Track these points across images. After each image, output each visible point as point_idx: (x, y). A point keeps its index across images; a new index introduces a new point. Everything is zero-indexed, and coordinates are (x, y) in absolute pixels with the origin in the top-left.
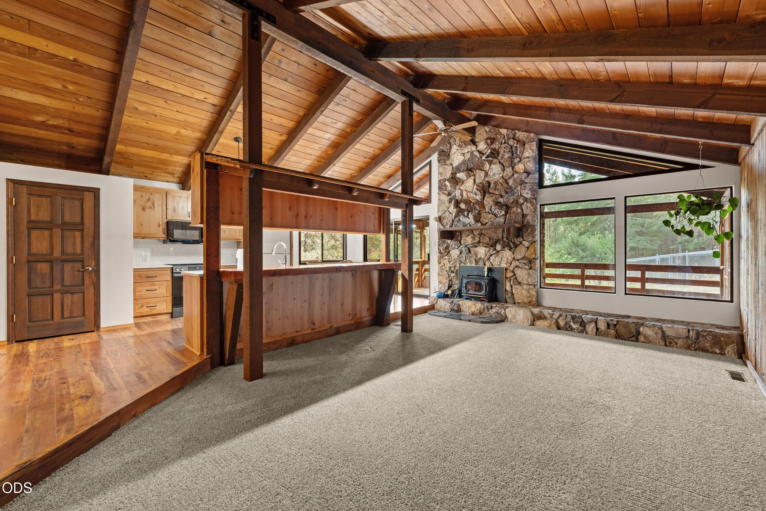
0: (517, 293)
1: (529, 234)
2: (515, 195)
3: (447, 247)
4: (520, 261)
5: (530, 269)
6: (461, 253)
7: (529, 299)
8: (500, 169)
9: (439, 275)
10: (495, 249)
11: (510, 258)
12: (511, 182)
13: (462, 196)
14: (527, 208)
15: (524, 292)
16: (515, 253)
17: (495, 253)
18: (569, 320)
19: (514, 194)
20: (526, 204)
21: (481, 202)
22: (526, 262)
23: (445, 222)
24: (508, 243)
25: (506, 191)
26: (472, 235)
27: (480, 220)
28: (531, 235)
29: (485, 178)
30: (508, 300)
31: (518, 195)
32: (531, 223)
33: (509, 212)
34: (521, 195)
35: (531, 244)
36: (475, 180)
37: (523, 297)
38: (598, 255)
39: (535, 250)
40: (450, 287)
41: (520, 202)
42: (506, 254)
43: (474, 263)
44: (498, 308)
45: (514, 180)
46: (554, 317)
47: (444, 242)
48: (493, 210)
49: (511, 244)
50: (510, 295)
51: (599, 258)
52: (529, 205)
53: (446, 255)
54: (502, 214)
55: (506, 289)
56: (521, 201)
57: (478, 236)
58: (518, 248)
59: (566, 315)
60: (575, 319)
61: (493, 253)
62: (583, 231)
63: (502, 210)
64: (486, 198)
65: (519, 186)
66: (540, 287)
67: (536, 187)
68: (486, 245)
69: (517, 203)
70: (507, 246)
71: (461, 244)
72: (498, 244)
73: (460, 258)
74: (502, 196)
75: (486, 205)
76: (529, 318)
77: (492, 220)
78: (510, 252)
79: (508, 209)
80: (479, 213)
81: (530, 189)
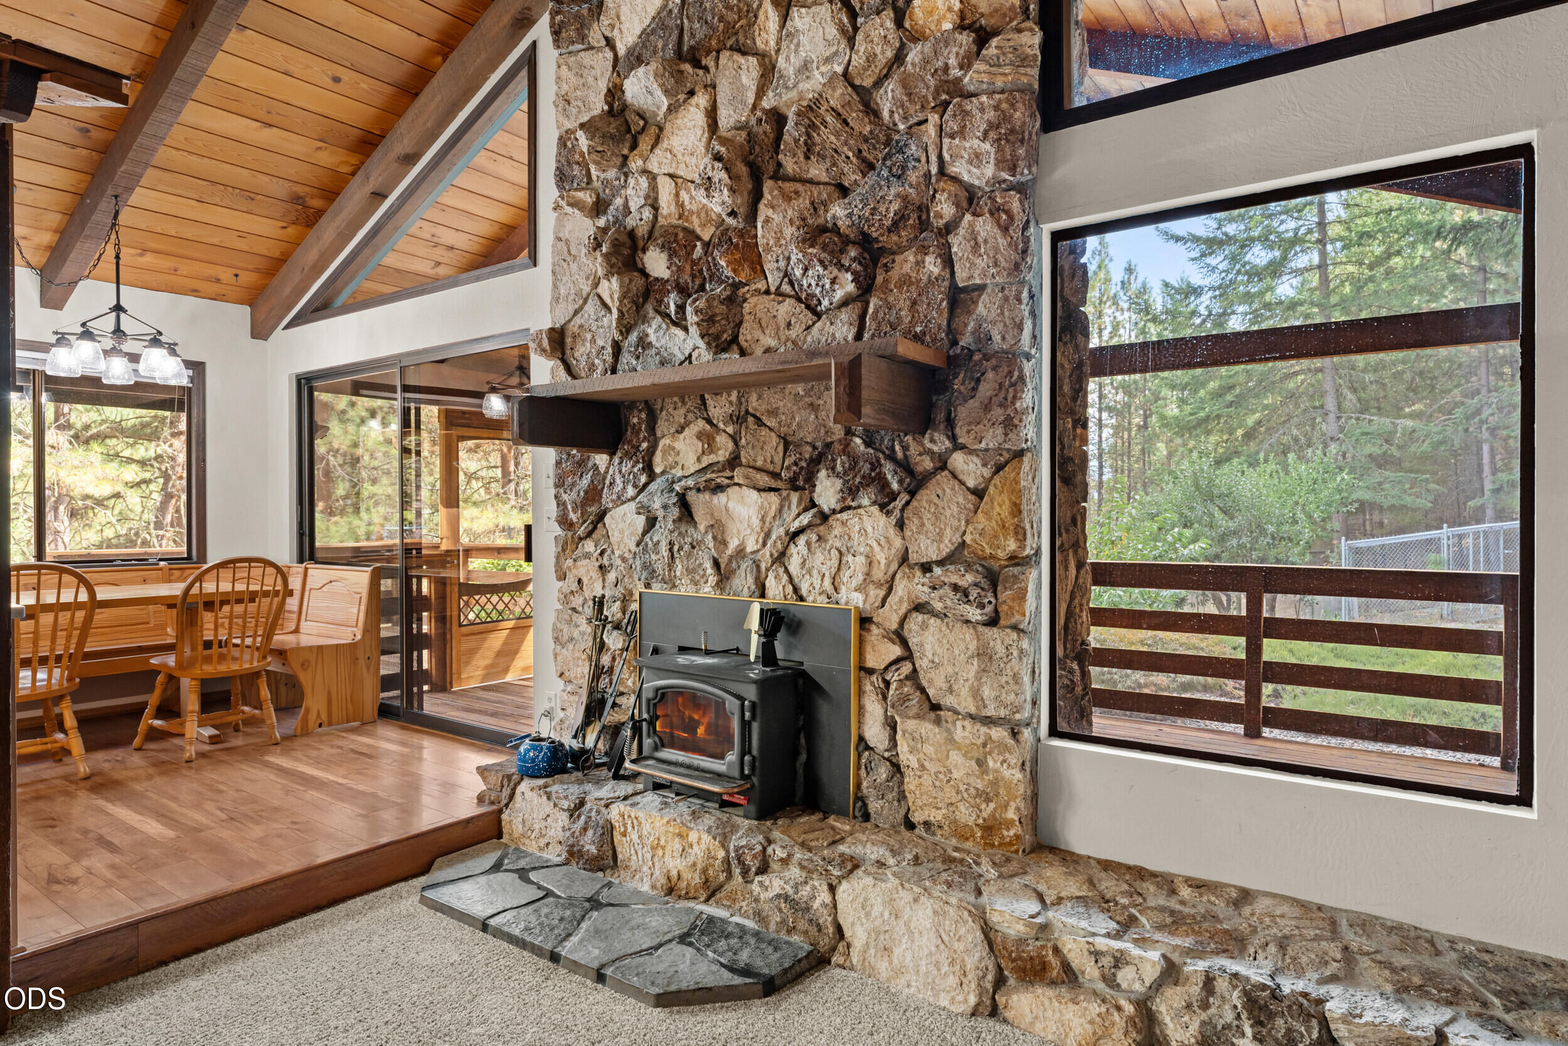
0: (923, 767)
1: (987, 407)
2: (913, 177)
3: (593, 494)
4: (937, 571)
5: (993, 622)
6: (651, 522)
7: (988, 809)
8: (832, 31)
9: (557, 640)
10: (813, 505)
11: (881, 556)
12: (887, 100)
13: (655, 208)
14: (976, 247)
15: (961, 766)
16: (912, 526)
17: (810, 526)
18: (1229, 1016)
19: (904, 168)
20: (971, 225)
21: (741, 234)
22: (970, 578)
23: (581, 352)
24: (875, 465)
25: (864, 161)
26: (701, 424)
27: (735, 339)
28: (998, 413)
29: (760, 93)
30: (874, 806)
31: (928, 175)
32: (997, 338)
33: (879, 279)
34: (942, 172)
35: (999, 468)
36: (712, 114)
37: (950, 794)
38: (1271, 529)
39: (1017, 510)
40: (594, 708)
41: (939, 216)
42: (863, 531)
43: (713, 579)
44: (795, 872)
45: (906, 85)
46: (1125, 976)
47: (581, 463)
48: (798, 272)
49: (888, 468)
50: (883, 772)
51: (1273, 538)
52: (985, 227)
53: (589, 534)
54: (839, 294)
55: (861, 739)
56: (944, 208)
57: (730, 429)
58: (924, 495)
59: (1209, 982)
60: (1271, 1016)
61: (795, 526)
62: (1224, 453)
63: (841, 266)
64: (764, 211)
65: (934, 118)
66: (1054, 732)
67: (1023, 115)
68: (764, 480)
69: (924, 225)
70: (868, 482)
71: (652, 476)
72: (823, 474)
73: (645, 550)
74: (843, 191)
75: (768, 249)
76: (971, 962)
77: (793, 334)
78: (882, 519)
79: (875, 261)
80: (733, 300)
81: (992, 126)
